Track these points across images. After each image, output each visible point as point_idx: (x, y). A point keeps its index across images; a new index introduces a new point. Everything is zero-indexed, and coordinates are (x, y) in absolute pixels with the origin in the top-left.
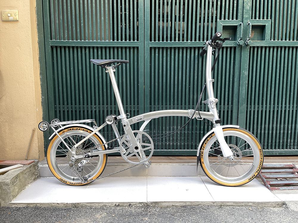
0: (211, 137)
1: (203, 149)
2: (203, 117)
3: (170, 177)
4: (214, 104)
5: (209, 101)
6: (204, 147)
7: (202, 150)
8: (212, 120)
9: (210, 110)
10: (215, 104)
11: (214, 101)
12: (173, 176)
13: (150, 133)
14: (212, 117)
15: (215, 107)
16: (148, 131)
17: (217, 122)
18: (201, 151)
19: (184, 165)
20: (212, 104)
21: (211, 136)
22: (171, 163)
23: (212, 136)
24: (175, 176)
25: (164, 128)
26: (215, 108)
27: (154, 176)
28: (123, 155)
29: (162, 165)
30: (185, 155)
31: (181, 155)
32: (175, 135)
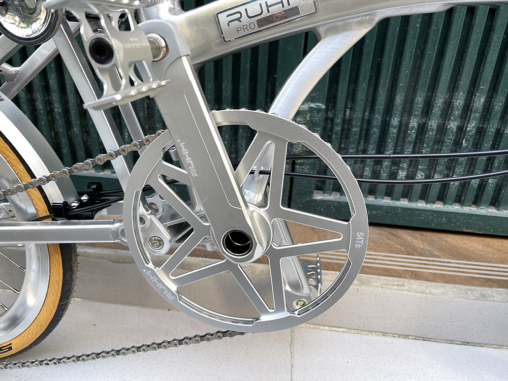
3: (402, 340)
12: (416, 338)
13: (326, 119)
16: (319, 110)
19: (483, 296)
22: (416, 276)
24: (429, 340)
27: (327, 328)
28: (151, 265)
29: (374, 287)
30: (474, 231)
31: (457, 229)
32: (448, 139)
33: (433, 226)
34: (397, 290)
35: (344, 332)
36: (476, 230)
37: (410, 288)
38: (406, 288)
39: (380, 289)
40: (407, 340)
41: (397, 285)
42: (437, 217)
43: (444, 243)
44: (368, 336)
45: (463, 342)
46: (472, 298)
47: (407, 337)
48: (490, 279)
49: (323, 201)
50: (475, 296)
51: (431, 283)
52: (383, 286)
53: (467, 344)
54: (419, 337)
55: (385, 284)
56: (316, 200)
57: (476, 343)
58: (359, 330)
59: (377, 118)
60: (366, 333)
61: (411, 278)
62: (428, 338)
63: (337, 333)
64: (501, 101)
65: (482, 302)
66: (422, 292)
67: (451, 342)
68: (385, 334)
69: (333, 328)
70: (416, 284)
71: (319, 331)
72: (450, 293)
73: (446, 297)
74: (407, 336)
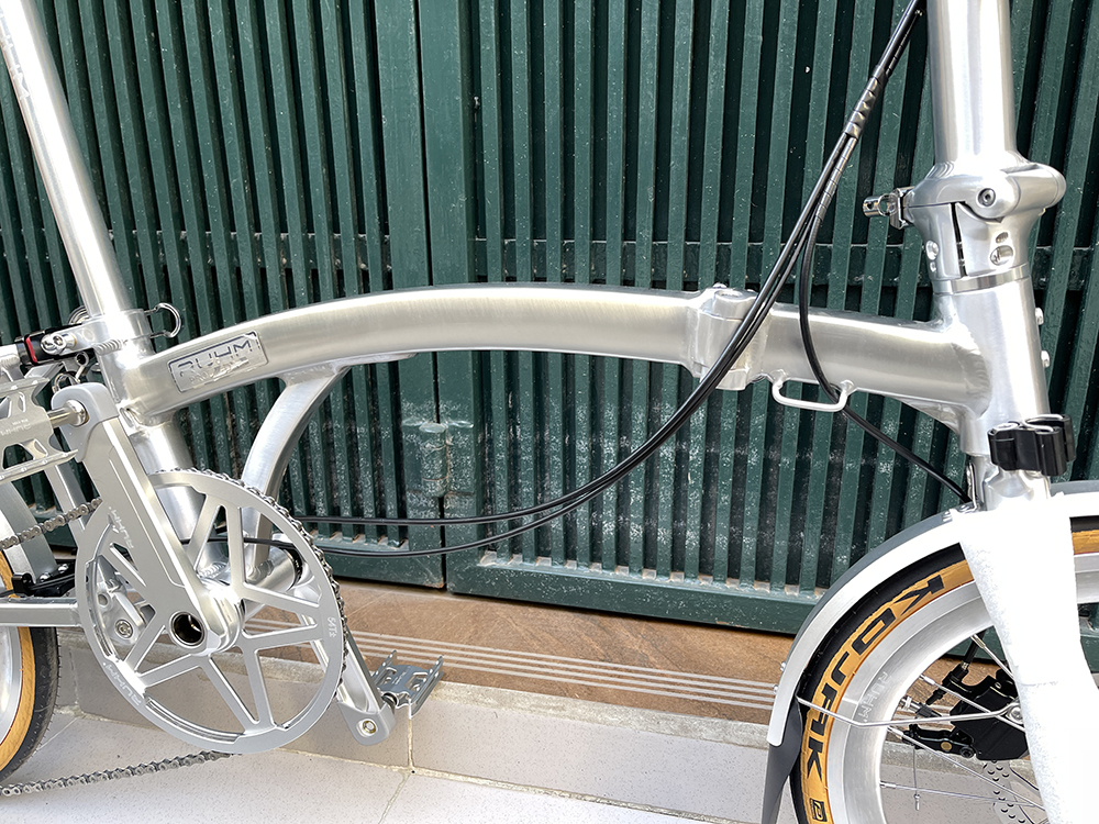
0: (922, 593)
1: (829, 693)
2: (850, 377)
3: (573, 802)
4: (997, 229)
5: (943, 193)
6: (837, 676)
7: (817, 704)
8: (961, 416)
9: (948, 305)
10: (1010, 232)
11: (1006, 194)
12: (597, 800)
14: (962, 384)
15: (1011, 265)
16: (464, 431)
17: (1013, 450)
18: (805, 709)
20: (983, 235)
21: (922, 584)
22: (591, 694)
23: (936, 585)
24: (617, 803)
25: (582, 414)
26: (1006, 278)
27: (460, 778)
28: (112, 658)
29: (520, 711)
30: (732, 624)
31: (705, 621)
32: (664, 473)
33: (667, 614)
34: (554, 715)
35: (485, 785)
36: (736, 622)
37: (573, 712)
38: (567, 713)
39: (528, 713)
40: (581, 803)
41: (554, 708)
42: (672, 600)
43: (678, 643)
44: (520, 794)
45: (673, 810)
46: (667, 731)
47: (582, 797)
48: (710, 703)
49: (494, 571)
50: (672, 730)
51: (606, 706)
52: (533, 708)
53: (678, 813)
54: (602, 798)
55: (537, 707)
56: (481, 569)
57: (693, 814)
58: (509, 783)
59: (554, 441)
60: (520, 788)
61: (581, 697)
62: (616, 801)
63: (473, 787)
64: (730, 416)
65: (684, 739)
66: (590, 720)
67: (652, 809)
68: (548, 791)
69: (469, 779)
70: (582, 708)
71: (445, 782)
72: (633, 723)
73: (628, 728)
74: (583, 795)
